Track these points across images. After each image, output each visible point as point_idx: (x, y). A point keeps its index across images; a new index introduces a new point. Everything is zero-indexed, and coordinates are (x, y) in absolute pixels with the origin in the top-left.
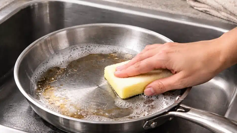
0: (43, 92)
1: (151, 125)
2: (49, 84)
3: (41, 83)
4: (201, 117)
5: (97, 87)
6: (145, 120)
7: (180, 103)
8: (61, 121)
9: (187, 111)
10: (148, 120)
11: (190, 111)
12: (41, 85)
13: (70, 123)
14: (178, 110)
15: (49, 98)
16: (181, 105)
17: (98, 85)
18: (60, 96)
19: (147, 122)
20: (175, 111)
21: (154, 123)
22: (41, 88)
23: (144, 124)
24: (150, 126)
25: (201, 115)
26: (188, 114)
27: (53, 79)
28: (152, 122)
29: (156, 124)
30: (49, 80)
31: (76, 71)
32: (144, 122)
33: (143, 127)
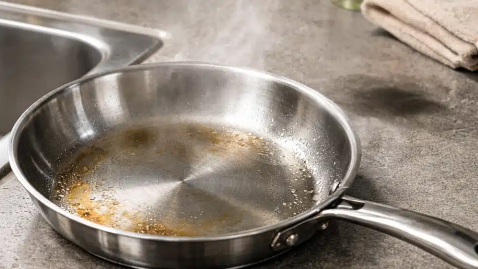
0: (67, 193)
1: (288, 240)
4: (389, 217)
6: (275, 231)
7: (342, 195)
9: (357, 206)
10: (280, 232)
11: (365, 207)
14: (340, 206)
16: (344, 198)
19: (279, 234)
20: (335, 207)
21: (292, 237)
23: (273, 239)
24: (285, 242)
26: (360, 212)
28: (288, 233)
29: (297, 238)
32: (273, 234)
33: (272, 245)
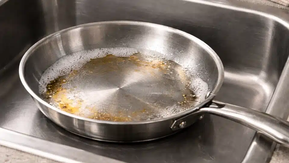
1: (180, 125)
2: (60, 86)
3: (51, 85)
5: (118, 89)
6: (173, 120)
7: (214, 98)
8: (75, 123)
9: (220, 106)
10: (176, 120)
11: (225, 107)
12: (51, 87)
13: (86, 124)
14: (211, 106)
15: (60, 101)
16: (213, 101)
17: (119, 87)
18: (73, 98)
19: (175, 121)
20: (208, 107)
21: (183, 123)
22: (51, 91)
23: (172, 124)
24: (178, 126)
25: (238, 110)
26: (222, 110)
27: (64, 81)
28: (181, 121)
29: (185, 124)
30: (60, 82)
31: (92, 72)
32: (172, 122)
33: (171, 127)
